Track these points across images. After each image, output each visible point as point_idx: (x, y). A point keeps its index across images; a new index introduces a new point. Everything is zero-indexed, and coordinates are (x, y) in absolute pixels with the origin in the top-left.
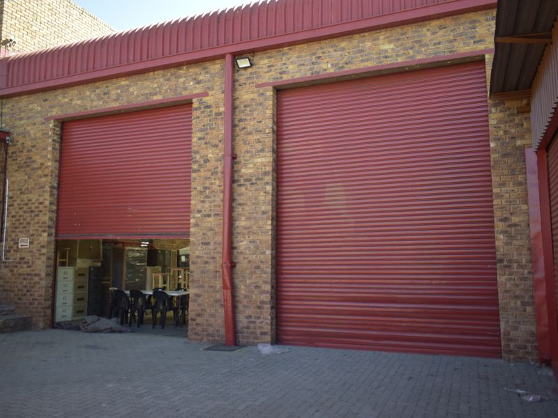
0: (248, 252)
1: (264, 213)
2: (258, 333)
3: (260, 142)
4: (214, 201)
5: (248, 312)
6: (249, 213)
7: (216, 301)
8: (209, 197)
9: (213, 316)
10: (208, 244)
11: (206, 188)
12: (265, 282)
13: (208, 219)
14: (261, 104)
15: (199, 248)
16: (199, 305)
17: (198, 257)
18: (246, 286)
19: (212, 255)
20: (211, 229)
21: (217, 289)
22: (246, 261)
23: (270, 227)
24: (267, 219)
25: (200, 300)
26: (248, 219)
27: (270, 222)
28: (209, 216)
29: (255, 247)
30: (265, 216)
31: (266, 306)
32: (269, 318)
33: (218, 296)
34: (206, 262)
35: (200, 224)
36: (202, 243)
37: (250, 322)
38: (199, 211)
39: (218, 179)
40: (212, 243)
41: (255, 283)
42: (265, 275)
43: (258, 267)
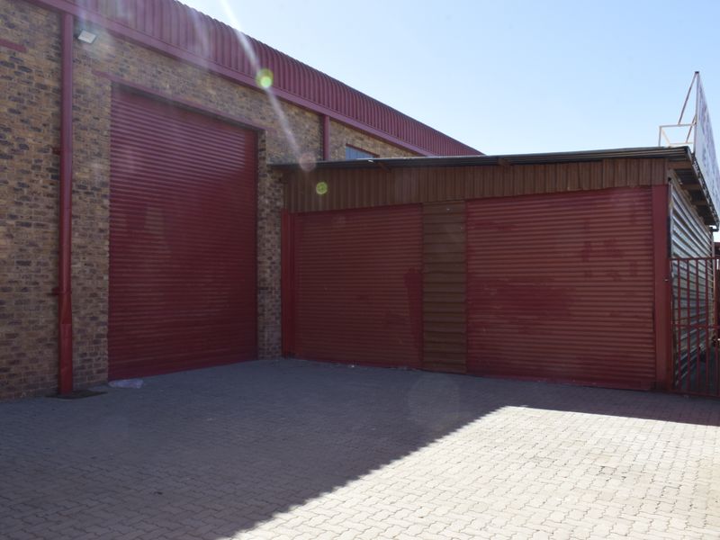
0: (82, 277)
1: (101, 231)
2: (94, 372)
3: (97, 143)
4: (37, 206)
5: (82, 349)
6: (84, 229)
7: (40, 341)
8: (29, 199)
9: (34, 360)
10: (28, 263)
11: (23, 185)
12: (103, 312)
13: (27, 229)
14: (98, 97)
15: (14, 269)
16: (14, 349)
17: (11, 282)
18: (80, 318)
19: (33, 279)
20: (32, 244)
21: (40, 324)
22: (80, 287)
23: (107, 249)
24: (105, 238)
25: (15, 342)
26: (83, 235)
27: (107, 243)
28: (28, 225)
29: (91, 270)
30: (102, 234)
31: (103, 340)
32: (107, 352)
33: (42, 333)
34: (25, 289)
35: (14, 235)
36: (18, 262)
37: (85, 361)
38: (13, 217)
39: (42, 176)
40: (34, 264)
41: (92, 313)
42: (101, 304)
43: (94, 295)
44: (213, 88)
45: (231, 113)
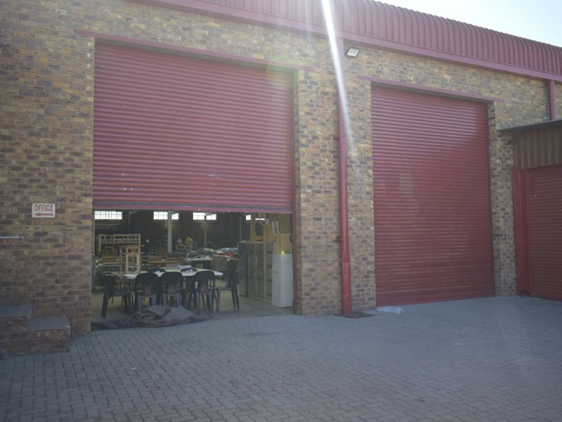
0: (356, 228)
1: (368, 193)
2: (366, 299)
3: (362, 129)
4: (324, 178)
5: (357, 282)
6: (355, 192)
7: (330, 274)
8: (319, 174)
9: (326, 288)
10: (320, 219)
11: (315, 164)
12: (371, 254)
13: (319, 195)
14: (362, 95)
15: (311, 223)
16: (313, 279)
17: (310, 232)
18: (354, 258)
19: (324, 230)
20: (322, 205)
21: (329, 263)
22: (355, 236)
23: (372, 207)
24: (370, 199)
25: (313, 275)
26: (355, 198)
27: (372, 202)
28: (319, 192)
29: (361, 223)
30: (368, 196)
31: (371, 275)
32: (375, 285)
33: (331, 269)
34: (319, 238)
35: (311, 199)
36: (314, 219)
37: (360, 290)
38: (310, 187)
39: (327, 157)
40: (323, 220)
41: (363, 255)
42: (369, 248)
43: (365, 242)
44: (448, 74)
45: (464, 91)
